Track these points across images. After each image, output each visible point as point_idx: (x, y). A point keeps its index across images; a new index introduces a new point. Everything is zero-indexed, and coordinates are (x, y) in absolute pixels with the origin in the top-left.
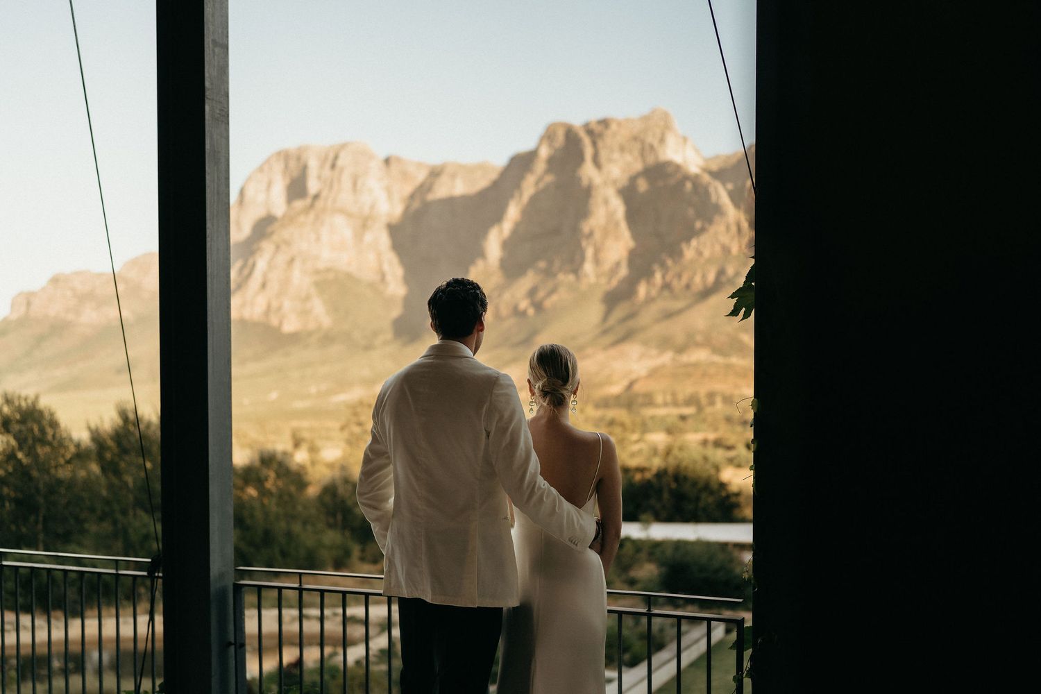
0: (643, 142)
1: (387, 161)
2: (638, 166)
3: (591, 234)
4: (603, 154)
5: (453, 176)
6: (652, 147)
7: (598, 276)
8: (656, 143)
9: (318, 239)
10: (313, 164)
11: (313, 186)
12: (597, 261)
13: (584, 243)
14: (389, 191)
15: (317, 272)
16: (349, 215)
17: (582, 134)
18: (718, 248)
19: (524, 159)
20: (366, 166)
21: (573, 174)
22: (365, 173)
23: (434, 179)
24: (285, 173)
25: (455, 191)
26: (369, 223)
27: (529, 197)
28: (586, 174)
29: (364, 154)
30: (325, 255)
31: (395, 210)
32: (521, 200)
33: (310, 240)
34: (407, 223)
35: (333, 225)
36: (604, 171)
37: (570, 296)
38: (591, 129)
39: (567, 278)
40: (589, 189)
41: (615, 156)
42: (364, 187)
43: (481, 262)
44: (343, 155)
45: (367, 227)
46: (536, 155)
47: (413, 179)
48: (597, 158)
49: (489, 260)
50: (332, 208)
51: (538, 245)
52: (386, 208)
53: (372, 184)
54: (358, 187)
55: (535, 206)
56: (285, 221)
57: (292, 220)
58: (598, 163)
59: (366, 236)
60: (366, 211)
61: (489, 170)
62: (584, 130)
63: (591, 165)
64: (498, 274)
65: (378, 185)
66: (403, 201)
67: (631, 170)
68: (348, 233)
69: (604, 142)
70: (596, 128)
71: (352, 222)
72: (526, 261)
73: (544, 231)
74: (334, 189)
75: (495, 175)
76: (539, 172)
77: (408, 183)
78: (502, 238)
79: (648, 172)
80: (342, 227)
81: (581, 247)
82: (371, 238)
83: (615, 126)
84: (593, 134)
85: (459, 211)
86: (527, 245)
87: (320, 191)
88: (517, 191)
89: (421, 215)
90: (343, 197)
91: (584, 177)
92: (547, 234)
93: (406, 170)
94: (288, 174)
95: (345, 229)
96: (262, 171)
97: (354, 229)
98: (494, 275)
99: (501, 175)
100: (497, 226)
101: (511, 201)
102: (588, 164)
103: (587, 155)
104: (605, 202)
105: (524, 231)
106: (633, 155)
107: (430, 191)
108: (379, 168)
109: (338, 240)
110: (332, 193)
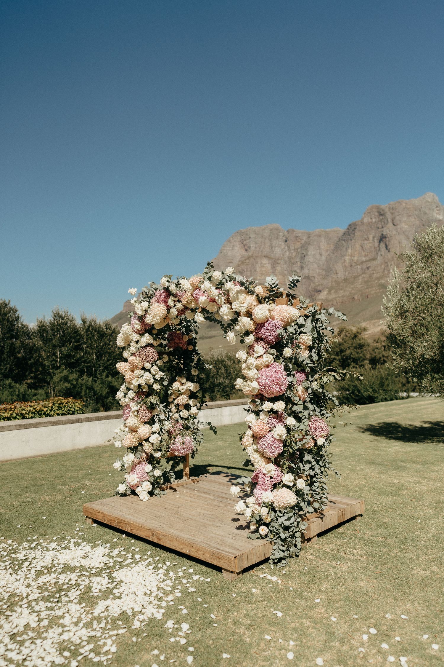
0: (420, 211)
1: (288, 231)
2: (418, 223)
3: (393, 258)
4: (398, 218)
5: (320, 236)
6: (425, 213)
8: (427, 211)
9: (255, 271)
10: (252, 236)
11: (253, 246)
13: (389, 264)
14: (288, 247)
16: (270, 258)
17: (387, 210)
19: (356, 225)
20: (278, 235)
21: (382, 229)
22: (277, 238)
23: (311, 238)
24: (240, 241)
25: (321, 244)
26: (279, 261)
27: (360, 243)
28: (390, 229)
29: (277, 229)
30: (259, 278)
31: (292, 255)
32: (355, 245)
33: (251, 271)
34: (298, 260)
35: (262, 263)
36: (398, 227)
37: (381, 290)
38: (391, 207)
39: (380, 282)
40: (391, 237)
41: (404, 219)
42: (277, 245)
43: (335, 276)
44: (266, 231)
45: (278, 263)
46: (363, 223)
47: (301, 239)
48: (394, 221)
49: (339, 275)
50: (261, 256)
51: (365, 266)
52: (287, 253)
53: (280, 243)
54: (274, 245)
55: (362, 247)
56: (240, 263)
57: (243, 262)
58: (395, 224)
59: (277, 268)
60: (277, 256)
61: (338, 232)
62: (388, 208)
63: (392, 225)
64: (344, 281)
65: (283, 244)
66: (296, 250)
67: (413, 225)
68: (269, 267)
69: (398, 212)
70: (394, 206)
71: (270, 261)
72: (358, 274)
73: (368, 259)
74: (262, 247)
75: (341, 234)
76: (364, 230)
77: (298, 242)
78: (346, 264)
79: (423, 225)
80: (266, 264)
81: (388, 266)
82: (280, 268)
83: (404, 204)
84: (393, 209)
85: (323, 253)
86: (359, 267)
87: (256, 248)
88: (353, 241)
89: (304, 256)
90: (267, 250)
91: (388, 231)
92: (370, 260)
93: (297, 235)
94: (242, 242)
95: (267, 265)
96: (229, 241)
97: (271, 265)
98: (342, 282)
99: (344, 234)
100: (343, 258)
101: (350, 246)
102: (390, 225)
103: (389, 220)
104: (399, 243)
105: (357, 260)
106: (415, 218)
107: (309, 244)
108: (284, 236)
109: (264, 270)
110: (261, 249)
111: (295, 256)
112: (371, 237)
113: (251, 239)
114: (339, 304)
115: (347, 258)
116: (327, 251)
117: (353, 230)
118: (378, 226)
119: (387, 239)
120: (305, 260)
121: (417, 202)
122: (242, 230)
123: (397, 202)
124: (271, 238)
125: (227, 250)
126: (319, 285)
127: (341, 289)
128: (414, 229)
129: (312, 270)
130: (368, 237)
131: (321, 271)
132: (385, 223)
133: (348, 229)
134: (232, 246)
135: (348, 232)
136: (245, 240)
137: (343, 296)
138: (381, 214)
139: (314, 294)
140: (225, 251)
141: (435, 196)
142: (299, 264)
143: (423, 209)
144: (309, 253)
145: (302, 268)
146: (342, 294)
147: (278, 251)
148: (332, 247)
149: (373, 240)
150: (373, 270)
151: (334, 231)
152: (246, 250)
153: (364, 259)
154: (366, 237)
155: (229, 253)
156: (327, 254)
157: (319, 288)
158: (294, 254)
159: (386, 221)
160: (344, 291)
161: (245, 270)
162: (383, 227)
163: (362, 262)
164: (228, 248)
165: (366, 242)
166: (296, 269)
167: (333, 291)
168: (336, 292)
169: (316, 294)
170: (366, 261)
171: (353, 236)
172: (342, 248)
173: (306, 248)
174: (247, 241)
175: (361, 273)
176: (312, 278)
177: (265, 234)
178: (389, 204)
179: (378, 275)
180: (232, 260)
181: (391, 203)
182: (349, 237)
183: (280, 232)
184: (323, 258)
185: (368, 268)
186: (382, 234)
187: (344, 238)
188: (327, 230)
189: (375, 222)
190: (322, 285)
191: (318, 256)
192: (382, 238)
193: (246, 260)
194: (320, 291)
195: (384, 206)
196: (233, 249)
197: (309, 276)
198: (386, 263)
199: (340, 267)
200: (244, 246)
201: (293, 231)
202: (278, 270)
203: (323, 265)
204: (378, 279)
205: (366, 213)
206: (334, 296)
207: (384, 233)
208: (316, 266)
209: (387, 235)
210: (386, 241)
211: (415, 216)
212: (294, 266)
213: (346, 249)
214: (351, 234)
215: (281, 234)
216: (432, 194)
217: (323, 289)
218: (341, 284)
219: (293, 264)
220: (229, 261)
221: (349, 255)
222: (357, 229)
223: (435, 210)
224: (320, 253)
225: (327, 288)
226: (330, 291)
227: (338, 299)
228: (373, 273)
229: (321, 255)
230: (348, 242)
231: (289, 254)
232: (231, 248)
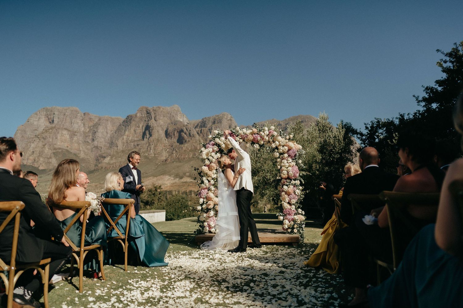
0: (171, 114)
1: (84, 114)
2: (169, 121)
3: (153, 140)
4: (158, 117)
5: (107, 120)
6: (173, 116)
7: (155, 155)
8: (174, 115)
9: (56, 138)
10: (56, 113)
11: (56, 121)
12: (155, 149)
14: (84, 125)
15: (55, 149)
16: (69, 130)
17: (152, 110)
18: (193, 147)
19: (132, 117)
20: (77, 115)
21: (148, 122)
22: (76, 117)
23: (101, 121)
24: (46, 115)
25: (108, 125)
26: (76, 134)
27: (133, 129)
28: (152, 123)
29: (76, 111)
30: (59, 144)
31: (86, 130)
32: (130, 129)
33: (53, 138)
34: (90, 134)
35: (62, 133)
36: (158, 122)
37: (145, 160)
38: (154, 109)
39: (145, 154)
40: (153, 127)
41: (161, 118)
42: (75, 122)
43: (116, 148)
44: (68, 111)
45: (75, 135)
46: (136, 116)
47: (93, 120)
48: (156, 118)
49: (118, 147)
50: (62, 128)
51: (136, 144)
52: (83, 129)
53: (78, 121)
54: (73, 122)
55: (135, 132)
56: (44, 131)
57: (46, 131)
58: (156, 120)
59: (74, 138)
60: (75, 130)
61: (120, 120)
62: (152, 109)
63: (154, 120)
64: (121, 152)
65: (80, 122)
66: (89, 127)
67: (166, 122)
68: (68, 137)
69: (158, 113)
70: (156, 109)
71: (69, 133)
72: (131, 149)
73: (138, 139)
74: (64, 122)
75: (121, 121)
76: (137, 121)
77: (92, 122)
78: (124, 141)
79: (172, 123)
80: (65, 134)
81: (150, 145)
82: (76, 138)
83: (162, 109)
84: (155, 111)
85: (109, 132)
86: (132, 144)
87: (58, 122)
88: (129, 127)
89: (95, 132)
90: (67, 125)
91: (151, 124)
92: (139, 140)
93: (91, 117)
94: (47, 116)
95: (67, 135)
96: (36, 114)
97: (70, 135)
98: (120, 152)
99: (124, 121)
100: (122, 137)
101: (127, 130)
102: (153, 120)
103: (153, 117)
104: (158, 132)
105: (131, 139)
106: (167, 118)
107: (99, 125)
108: (81, 116)
109: (64, 138)
110: (63, 123)
111: (89, 132)
112: (141, 126)
113: (55, 115)
114: (117, 167)
115: (125, 137)
116: (111, 131)
117: (130, 120)
118: (146, 119)
119: (151, 128)
120: (95, 135)
121: (169, 109)
122: (48, 107)
123: (158, 107)
124: (71, 116)
125: (33, 120)
126: (104, 153)
127: (120, 157)
128: (167, 124)
129: (100, 142)
130: (139, 126)
131: (106, 144)
132: (150, 118)
133: (127, 118)
134: (38, 118)
135: (127, 121)
136: (50, 115)
137: (121, 162)
138: (148, 113)
139: (101, 159)
140: (32, 121)
141: (179, 107)
142: (91, 137)
143: (172, 114)
144: (99, 131)
145: (93, 140)
146: (120, 160)
147: (76, 126)
148: (115, 129)
149: (142, 128)
150: (141, 147)
151: (117, 119)
152: (50, 123)
153: (136, 139)
154: (138, 125)
155: (35, 123)
156: (111, 133)
157: (104, 155)
158: (88, 130)
159: (150, 117)
160: (122, 159)
161: (48, 137)
162: (148, 121)
163: (135, 141)
164: (35, 119)
165: (138, 128)
166: (88, 140)
167: (113, 158)
168: (115, 159)
169: (102, 159)
170: (137, 141)
171: (130, 123)
172: (122, 130)
173: (96, 127)
174: (52, 116)
175: (133, 148)
176: (100, 148)
177: (66, 113)
178: (153, 107)
179: (144, 150)
180: (37, 128)
181: (154, 107)
182: (127, 123)
183: (78, 114)
184: (109, 135)
185: (138, 145)
186: (148, 125)
187: (123, 124)
188: (113, 117)
189: (144, 117)
190: (106, 153)
191: (105, 134)
192: (148, 128)
193: (49, 129)
194: (105, 157)
195: (150, 108)
196: (38, 120)
197: (97, 146)
198: (149, 143)
199: (120, 142)
200: (49, 119)
201: (88, 114)
202: (75, 139)
203: (108, 140)
204: (144, 152)
205: (139, 111)
206: (114, 161)
207: (149, 124)
208: (103, 140)
209: (150, 126)
210: (150, 130)
211: (168, 117)
212: (87, 138)
213: (125, 131)
214: (128, 122)
215: (79, 115)
216: (178, 106)
217: (107, 156)
218: (120, 154)
219: (87, 136)
220: (35, 129)
221: (126, 135)
222: (132, 120)
223: (179, 116)
224: (106, 131)
225: (110, 155)
226: (112, 158)
227: (117, 163)
228: (141, 149)
229: (107, 133)
230: (126, 127)
231: (84, 130)
232: (37, 119)
